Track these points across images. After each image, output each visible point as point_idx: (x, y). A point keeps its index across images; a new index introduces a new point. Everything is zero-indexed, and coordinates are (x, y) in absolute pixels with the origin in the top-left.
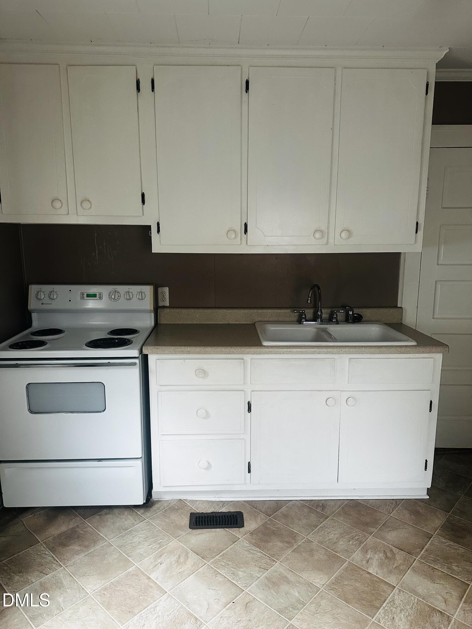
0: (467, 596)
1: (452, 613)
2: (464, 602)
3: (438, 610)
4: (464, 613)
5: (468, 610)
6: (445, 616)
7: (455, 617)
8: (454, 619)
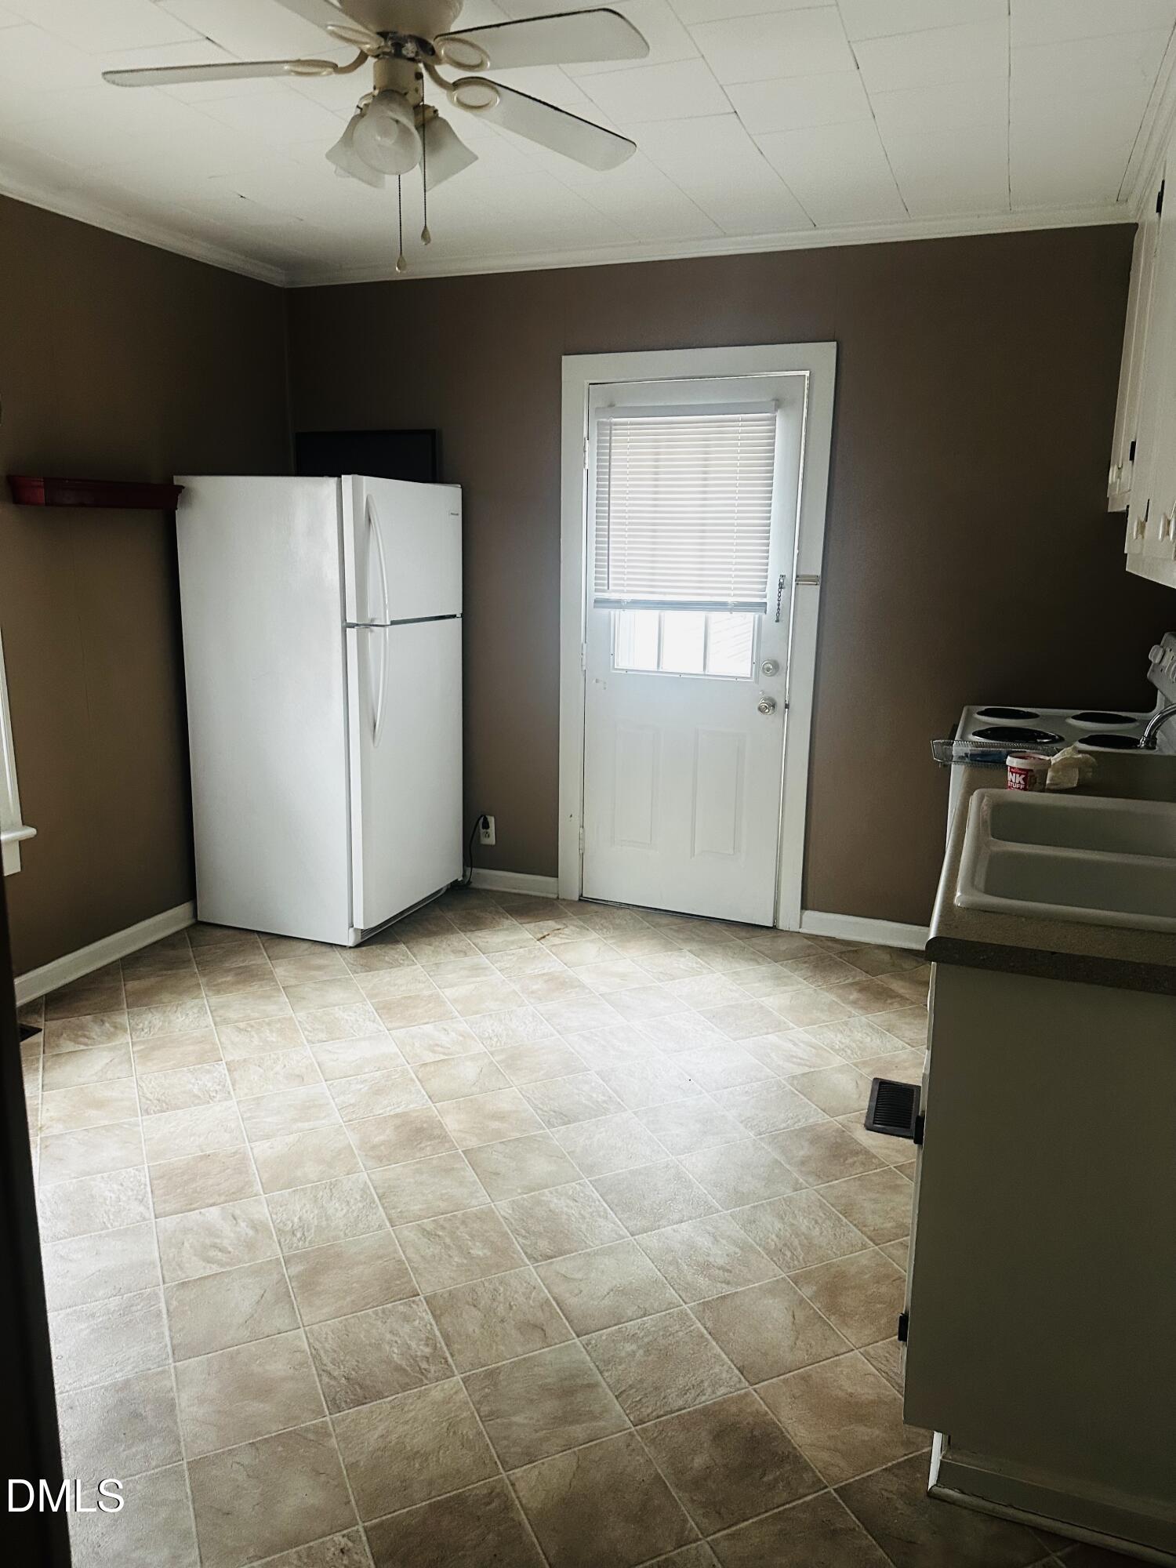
0: (558, 1313)
1: (540, 1268)
2: (548, 1299)
3: (555, 1257)
4: (529, 1284)
5: (531, 1293)
6: (540, 1258)
7: (531, 1267)
8: (528, 1263)
